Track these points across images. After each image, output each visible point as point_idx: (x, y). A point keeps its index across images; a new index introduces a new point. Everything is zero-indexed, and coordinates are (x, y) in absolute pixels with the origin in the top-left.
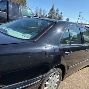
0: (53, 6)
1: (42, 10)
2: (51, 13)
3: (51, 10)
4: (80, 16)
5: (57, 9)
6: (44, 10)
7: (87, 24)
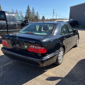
0: (28, 6)
1: (18, 11)
2: (28, 13)
3: (27, 11)
4: (54, 13)
5: (33, 9)
6: (20, 11)
7: (60, 19)
